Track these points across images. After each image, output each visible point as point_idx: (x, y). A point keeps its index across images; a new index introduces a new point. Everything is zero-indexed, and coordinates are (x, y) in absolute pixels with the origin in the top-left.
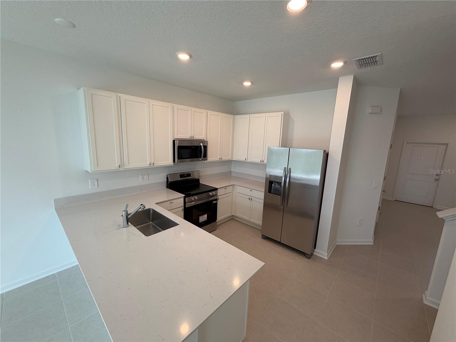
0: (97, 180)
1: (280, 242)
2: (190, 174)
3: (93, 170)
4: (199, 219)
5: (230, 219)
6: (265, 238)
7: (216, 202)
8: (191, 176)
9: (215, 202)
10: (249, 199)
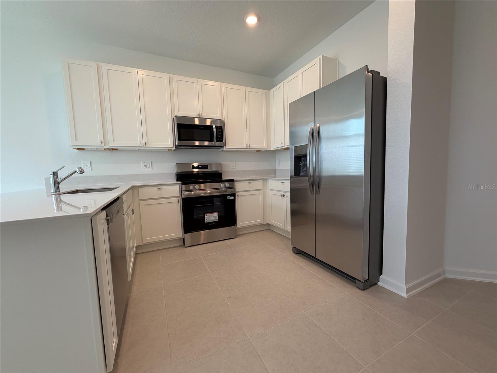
0: (90, 162)
1: (315, 258)
2: (207, 165)
3: (71, 144)
4: (205, 217)
5: (266, 230)
6: (298, 252)
7: (233, 198)
8: (208, 168)
9: (231, 198)
10: (281, 195)
